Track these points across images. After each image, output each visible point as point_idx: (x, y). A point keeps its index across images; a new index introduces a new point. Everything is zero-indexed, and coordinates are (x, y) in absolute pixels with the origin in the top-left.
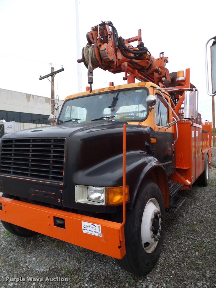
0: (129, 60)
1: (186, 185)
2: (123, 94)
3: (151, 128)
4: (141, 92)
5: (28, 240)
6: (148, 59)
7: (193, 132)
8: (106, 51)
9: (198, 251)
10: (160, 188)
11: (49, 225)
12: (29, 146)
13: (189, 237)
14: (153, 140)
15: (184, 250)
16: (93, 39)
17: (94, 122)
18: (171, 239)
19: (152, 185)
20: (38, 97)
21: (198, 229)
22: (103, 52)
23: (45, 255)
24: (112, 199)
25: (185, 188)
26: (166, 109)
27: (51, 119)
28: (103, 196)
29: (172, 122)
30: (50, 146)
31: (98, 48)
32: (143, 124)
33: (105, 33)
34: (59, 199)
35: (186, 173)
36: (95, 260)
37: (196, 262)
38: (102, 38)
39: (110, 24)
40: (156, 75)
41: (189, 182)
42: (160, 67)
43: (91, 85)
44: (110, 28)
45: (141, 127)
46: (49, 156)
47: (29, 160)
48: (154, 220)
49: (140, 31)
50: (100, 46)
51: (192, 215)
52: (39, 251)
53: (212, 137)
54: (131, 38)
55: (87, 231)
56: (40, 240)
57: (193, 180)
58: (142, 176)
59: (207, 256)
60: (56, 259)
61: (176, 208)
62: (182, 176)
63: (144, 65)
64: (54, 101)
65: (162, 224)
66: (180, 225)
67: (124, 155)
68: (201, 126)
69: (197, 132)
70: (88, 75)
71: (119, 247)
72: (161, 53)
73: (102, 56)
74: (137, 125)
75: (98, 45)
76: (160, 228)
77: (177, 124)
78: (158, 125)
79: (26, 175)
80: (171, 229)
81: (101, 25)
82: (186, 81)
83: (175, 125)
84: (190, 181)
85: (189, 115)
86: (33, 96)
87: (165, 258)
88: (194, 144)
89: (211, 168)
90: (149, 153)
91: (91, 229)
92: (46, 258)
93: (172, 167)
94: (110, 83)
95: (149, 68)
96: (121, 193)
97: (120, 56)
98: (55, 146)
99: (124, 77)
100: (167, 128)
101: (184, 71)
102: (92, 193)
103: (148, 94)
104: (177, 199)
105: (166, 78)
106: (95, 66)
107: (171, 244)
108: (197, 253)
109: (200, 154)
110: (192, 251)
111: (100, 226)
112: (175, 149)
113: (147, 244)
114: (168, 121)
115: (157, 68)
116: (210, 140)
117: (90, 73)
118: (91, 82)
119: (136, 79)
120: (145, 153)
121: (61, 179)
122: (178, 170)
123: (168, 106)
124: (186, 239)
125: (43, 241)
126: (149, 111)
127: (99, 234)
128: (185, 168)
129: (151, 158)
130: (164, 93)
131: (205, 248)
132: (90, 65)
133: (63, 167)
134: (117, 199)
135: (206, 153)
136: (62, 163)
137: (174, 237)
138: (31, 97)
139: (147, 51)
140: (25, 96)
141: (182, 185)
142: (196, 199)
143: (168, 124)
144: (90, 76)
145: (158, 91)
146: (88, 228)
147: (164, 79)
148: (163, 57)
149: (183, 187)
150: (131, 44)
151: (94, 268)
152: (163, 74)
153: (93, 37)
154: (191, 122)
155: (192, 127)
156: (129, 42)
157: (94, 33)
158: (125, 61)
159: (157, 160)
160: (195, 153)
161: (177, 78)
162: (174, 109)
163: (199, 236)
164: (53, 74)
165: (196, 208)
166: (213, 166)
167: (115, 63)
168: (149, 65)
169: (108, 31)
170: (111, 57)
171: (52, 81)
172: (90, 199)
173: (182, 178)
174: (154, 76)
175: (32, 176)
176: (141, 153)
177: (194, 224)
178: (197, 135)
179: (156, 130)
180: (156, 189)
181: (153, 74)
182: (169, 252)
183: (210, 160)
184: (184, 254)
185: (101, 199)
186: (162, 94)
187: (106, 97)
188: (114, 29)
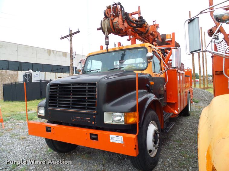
0: (132, 28)
1: (174, 114)
2: (129, 52)
3: (150, 75)
4: (142, 50)
5: (65, 155)
6: (145, 27)
7: (178, 77)
8: (118, 23)
9: (184, 157)
10: (157, 114)
11: (87, 139)
12: (70, 88)
13: (177, 148)
14: (152, 83)
15: (175, 156)
16: (108, 15)
17: (110, 71)
18: (165, 150)
19: (152, 113)
20: (57, 51)
21: (184, 144)
22: (116, 23)
23: (80, 163)
24: (129, 120)
25: (174, 116)
26: (159, 61)
27: (79, 70)
28: (123, 119)
29: (163, 71)
30: (85, 88)
31: (112, 21)
32: (145, 72)
33: (116, 10)
34: (93, 122)
35: (174, 105)
36: (114, 164)
37: (183, 163)
38: (114, 14)
39: (119, 4)
40: (151, 37)
41: (176, 112)
42: (153, 31)
43: (107, 46)
44: (119, 6)
45: (143, 74)
46: (85, 95)
47: (70, 97)
48: (154, 135)
49: (139, 7)
50: (113, 19)
51: (179, 135)
52: (75, 161)
53: (193, 80)
54: (134, 13)
55: (113, 141)
56: (73, 154)
57: (179, 111)
58: (146, 106)
59: (190, 159)
60: (88, 165)
61: (168, 129)
62: (172, 108)
63: (143, 31)
64: (72, 55)
65: (159, 138)
66: (171, 142)
67: (137, 91)
68: (184, 72)
69: (181, 76)
70: (105, 39)
71: (135, 149)
72: (154, 21)
73: (115, 26)
74: (140, 73)
75: (112, 19)
76: (158, 141)
77: (167, 71)
78: (155, 72)
79: (69, 107)
80: (165, 144)
81: (113, 5)
82: (172, 41)
83: (165, 72)
84: (178, 111)
85: (175, 65)
86: (53, 51)
87: (162, 162)
88: (179, 86)
89: (192, 103)
90: (149, 91)
91: (116, 139)
92: (80, 165)
93: (164, 102)
94: (118, 43)
95: (146, 33)
96: (134, 117)
97: (126, 25)
98: (89, 88)
99: (128, 38)
100: (160, 74)
101: (170, 35)
102: (116, 117)
103: (147, 52)
104: (168, 124)
105: (158, 38)
106: (109, 33)
107: (166, 153)
108: (183, 158)
109: (184, 93)
110: (180, 157)
111: (122, 137)
112: (166, 88)
113: (150, 151)
114: (161, 70)
115: (152, 32)
116: (191, 82)
117: (107, 38)
118: (107, 44)
119: (137, 40)
120: (146, 91)
121: (94, 109)
122: (169, 104)
123: (160, 59)
124: (176, 150)
125: (76, 155)
126: (148, 63)
127: (122, 142)
128: (173, 102)
129: (151, 94)
130: (158, 50)
131: (188, 154)
132: (106, 32)
133: (95, 101)
134: (131, 120)
135: (188, 92)
136: (95, 99)
137: (168, 149)
138: (52, 52)
139: (145, 22)
140: (47, 52)
141: (172, 114)
142: (182, 124)
143: (161, 72)
144: (107, 40)
145: (153, 49)
146: (114, 139)
147: (156, 39)
148: (156, 24)
149: (172, 115)
150: (133, 16)
151: (115, 169)
152: (156, 36)
153: (108, 14)
154: (177, 70)
155: (178, 73)
156: (132, 15)
157: (108, 10)
158: (129, 28)
159: (154, 96)
160: (180, 92)
161: (166, 39)
162: (164, 61)
163: (185, 148)
164: (71, 35)
165: (182, 130)
166: (194, 101)
167: (124, 31)
168: (146, 30)
169: (118, 9)
170: (121, 27)
171: (70, 40)
172: (114, 121)
173: (172, 109)
174: (149, 38)
175: (73, 108)
176: (144, 91)
177: (181, 141)
178: (181, 79)
179: (153, 76)
180: (154, 115)
181: (148, 36)
182: (165, 158)
183: (191, 97)
184: (175, 158)
185: (121, 120)
186: (156, 51)
187: (118, 54)
188: (122, 7)
